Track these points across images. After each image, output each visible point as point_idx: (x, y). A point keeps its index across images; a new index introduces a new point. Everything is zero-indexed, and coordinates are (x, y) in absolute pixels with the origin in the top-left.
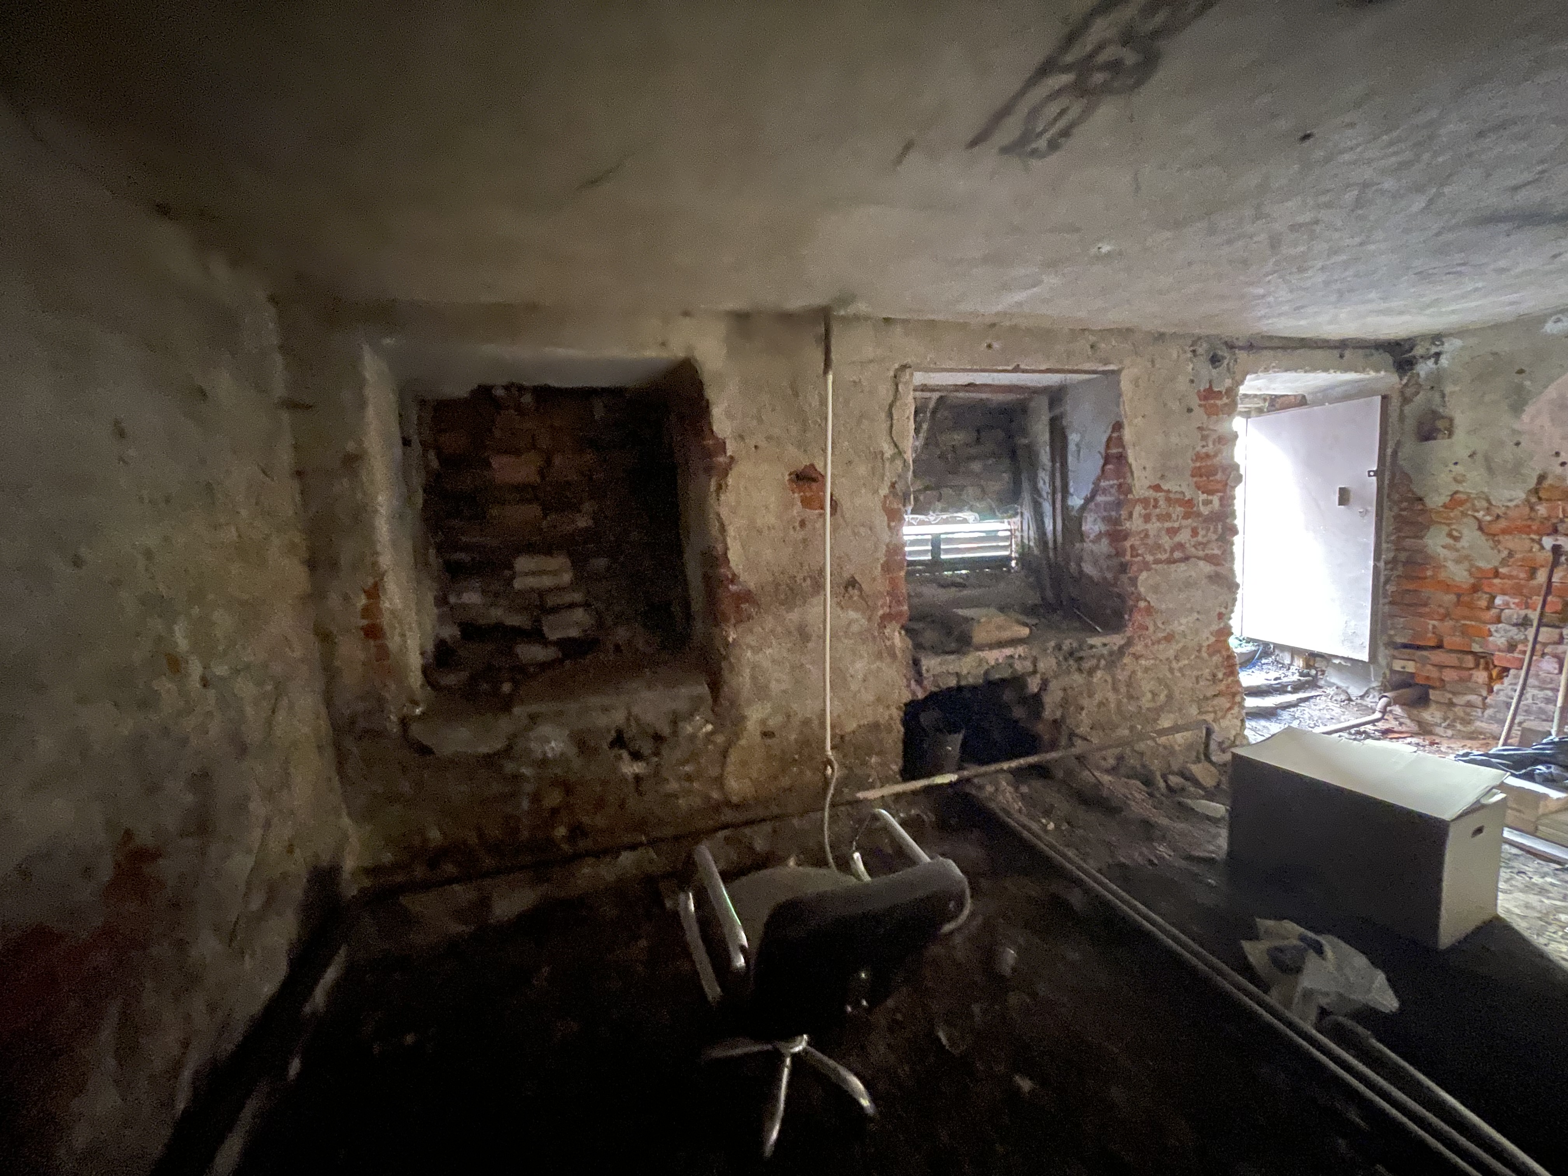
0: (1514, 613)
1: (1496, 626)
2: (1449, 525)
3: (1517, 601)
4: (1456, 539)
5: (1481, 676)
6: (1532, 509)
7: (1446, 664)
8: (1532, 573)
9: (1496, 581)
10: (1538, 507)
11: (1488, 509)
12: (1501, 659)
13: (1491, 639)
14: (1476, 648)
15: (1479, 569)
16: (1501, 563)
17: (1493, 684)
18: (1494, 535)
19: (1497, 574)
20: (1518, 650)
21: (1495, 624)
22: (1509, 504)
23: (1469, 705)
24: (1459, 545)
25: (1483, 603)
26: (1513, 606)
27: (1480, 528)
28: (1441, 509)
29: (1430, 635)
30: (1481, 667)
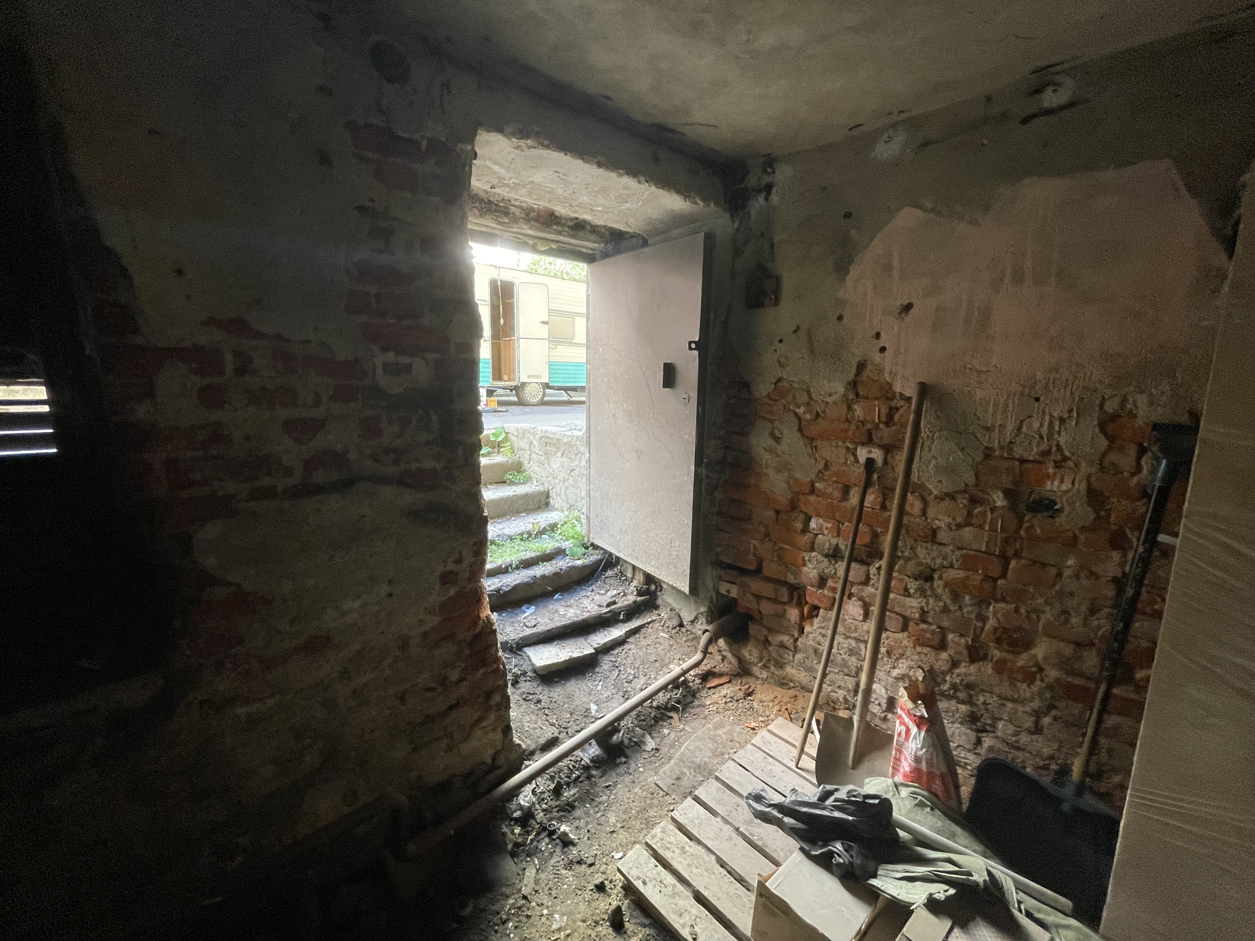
0: (826, 540)
1: (809, 553)
2: (772, 421)
3: (830, 525)
4: (777, 440)
5: (793, 614)
6: (849, 407)
7: (764, 595)
8: (846, 490)
9: (812, 498)
10: (856, 407)
11: (808, 404)
12: (813, 595)
13: (805, 569)
14: (791, 579)
15: (796, 480)
16: (818, 476)
17: (804, 624)
18: (813, 440)
19: (813, 491)
20: (827, 587)
21: (809, 552)
22: (829, 400)
23: (782, 646)
24: (779, 449)
25: (799, 525)
26: (826, 532)
27: (800, 430)
28: (766, 400)
29: (751, 557)
30: (795, 601)
